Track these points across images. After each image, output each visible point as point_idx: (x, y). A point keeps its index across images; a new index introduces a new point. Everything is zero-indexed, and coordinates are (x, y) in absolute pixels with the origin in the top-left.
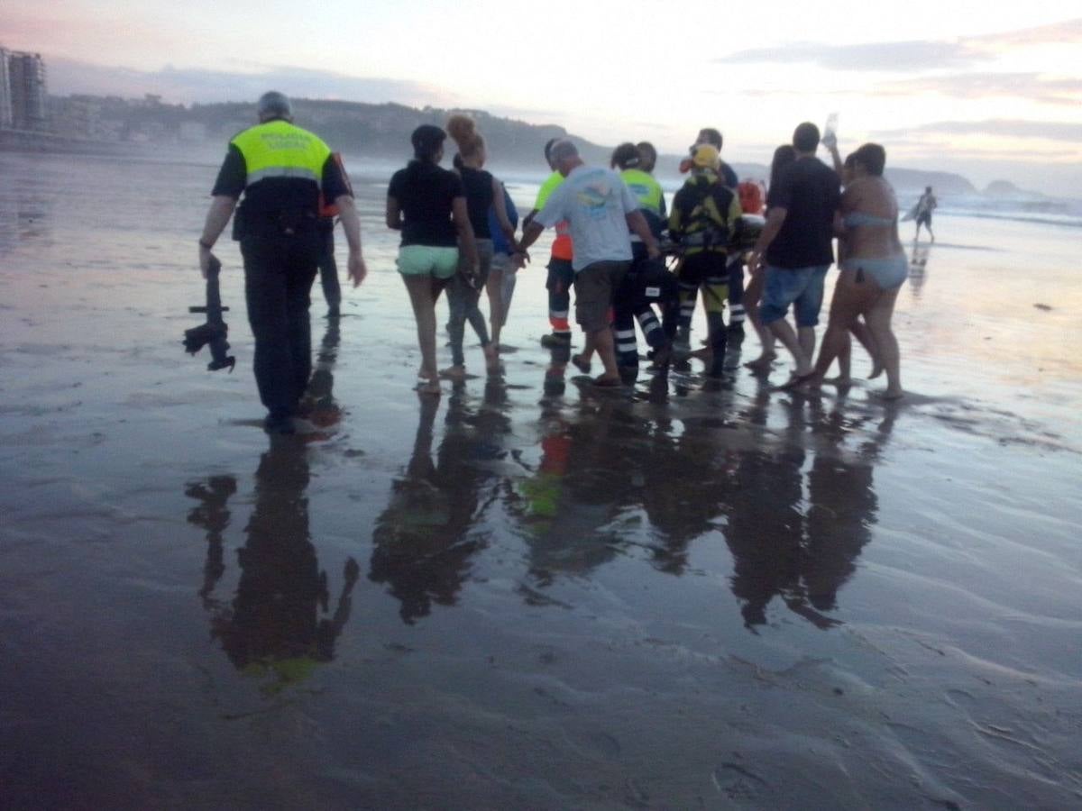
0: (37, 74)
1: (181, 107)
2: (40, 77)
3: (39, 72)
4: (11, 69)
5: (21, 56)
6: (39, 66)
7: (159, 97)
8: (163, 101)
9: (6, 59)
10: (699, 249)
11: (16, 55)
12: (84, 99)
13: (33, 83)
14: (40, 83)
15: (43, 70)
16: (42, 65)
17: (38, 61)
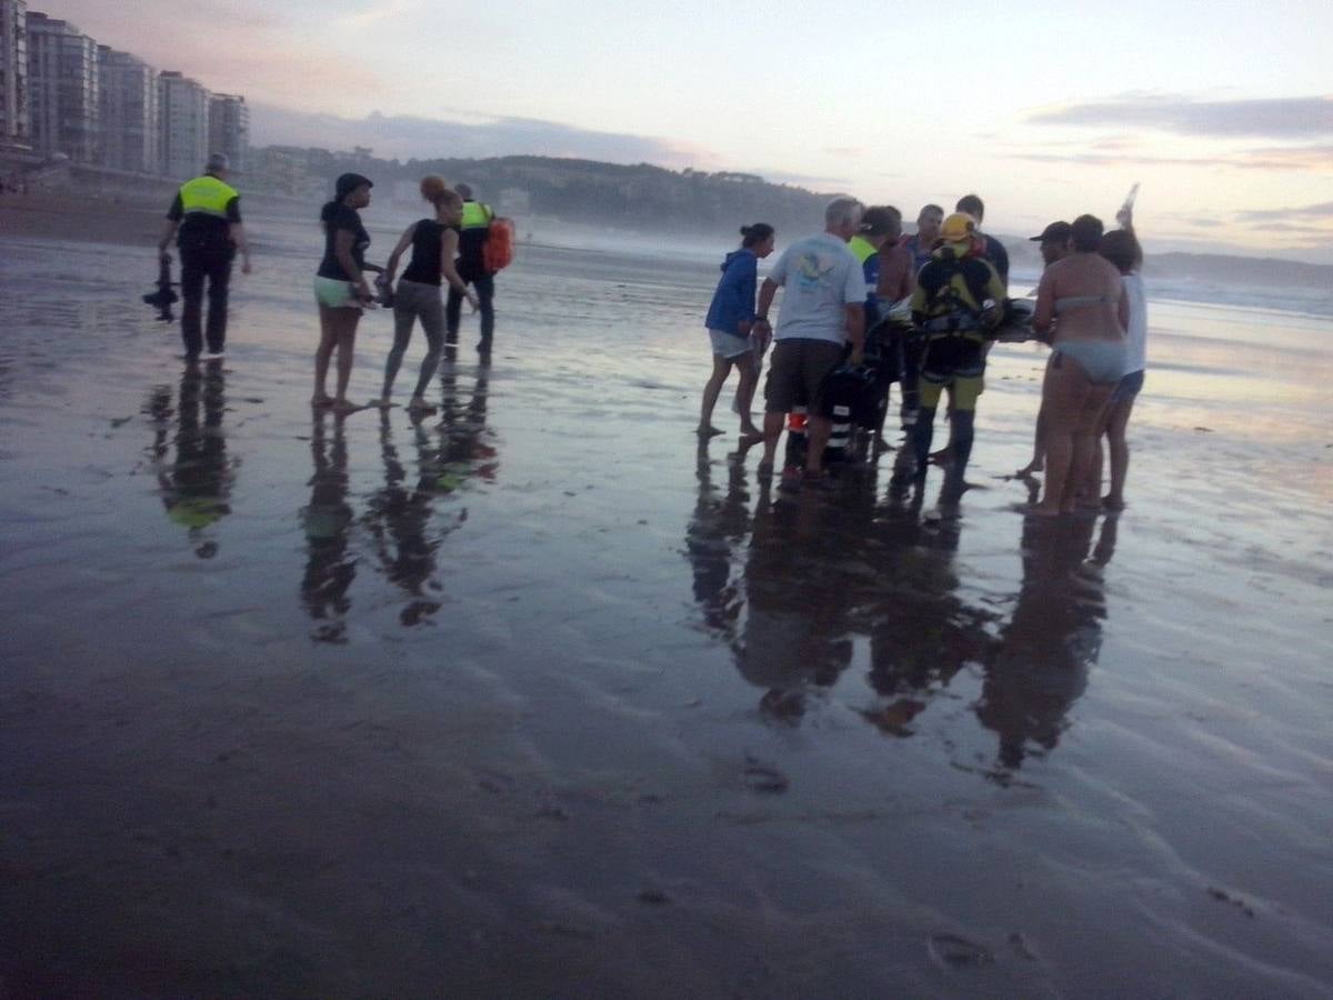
0: (238, 120)
1: (395, 162)
2: (242, 124)
3: (242, 118)
4: (212, 115)
5: (222, 98)
6: (242, 111)
7: (370, 150)
8: (374, 155)
9: (207, 103)
10: (944, 335)
11: (217, 98)
12: (286, 150)
13: (235, 131)
14: (241, 130)
15: (246, 116)
16: (246, 109)
17: (242, 105)
